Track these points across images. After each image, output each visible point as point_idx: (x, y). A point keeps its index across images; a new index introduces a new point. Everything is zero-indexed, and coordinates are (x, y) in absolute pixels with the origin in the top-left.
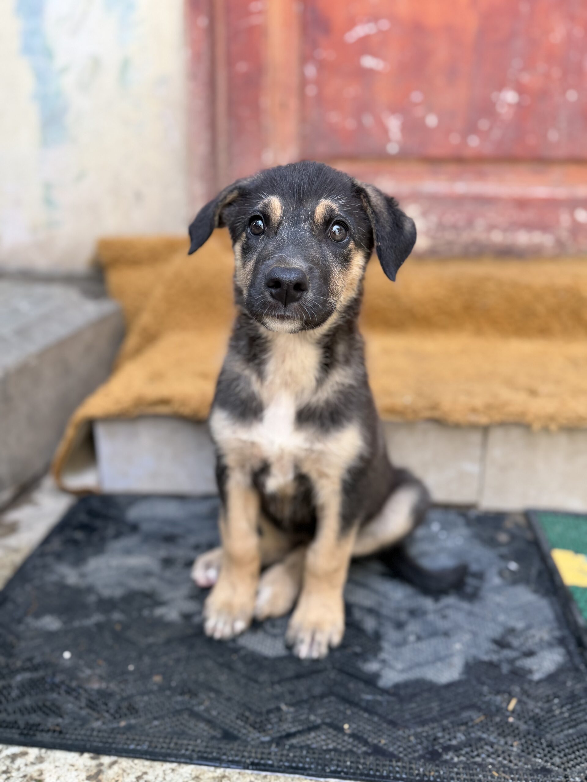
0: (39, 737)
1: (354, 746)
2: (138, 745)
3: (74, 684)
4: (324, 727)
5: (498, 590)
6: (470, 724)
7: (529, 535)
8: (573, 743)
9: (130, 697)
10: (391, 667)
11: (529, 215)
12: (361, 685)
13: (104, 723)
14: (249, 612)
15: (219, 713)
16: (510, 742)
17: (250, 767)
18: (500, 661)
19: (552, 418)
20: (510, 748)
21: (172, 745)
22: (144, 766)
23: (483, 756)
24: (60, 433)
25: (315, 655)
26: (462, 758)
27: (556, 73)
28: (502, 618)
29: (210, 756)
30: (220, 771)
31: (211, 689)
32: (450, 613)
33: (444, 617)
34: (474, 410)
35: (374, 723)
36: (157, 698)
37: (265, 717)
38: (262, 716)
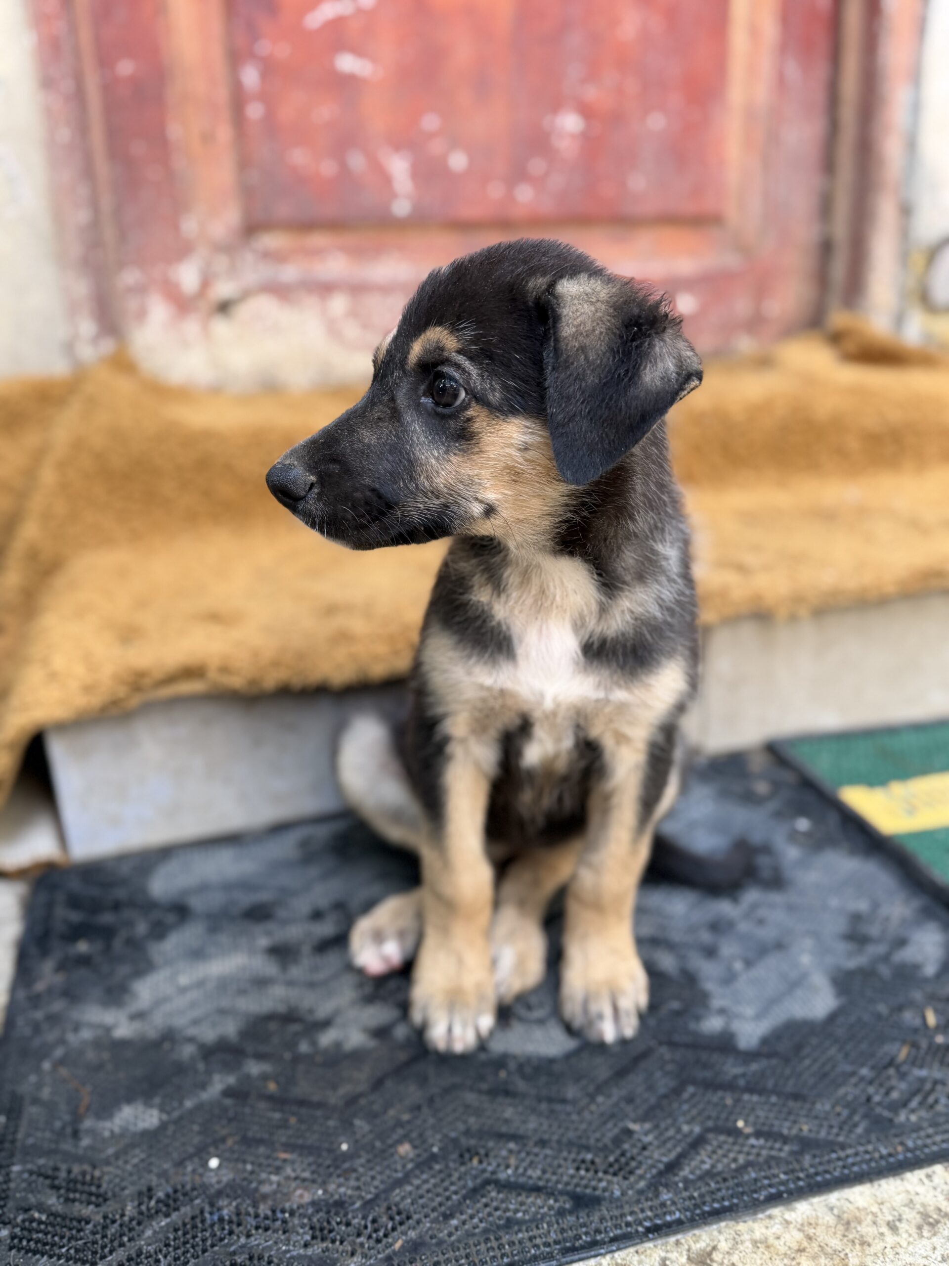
4: (710, 1136)
5: (803, 865)
6: (897, 1062)
7: (794, 777)
10: (738, 1016)
12: (715, 1057)
15: (544, 1172)
18: (872, 964)
25: (626, 1032)
26: (920, 1114)
27: (632, 86)
28: (834, 902)
29: (580, 1243)
31: (504, 1137)
32: (764, 914)
33: (761, 922)
35: (774, 1105)
36: (426, 1181)
37: (618, 1152)
38: (612, 1152)
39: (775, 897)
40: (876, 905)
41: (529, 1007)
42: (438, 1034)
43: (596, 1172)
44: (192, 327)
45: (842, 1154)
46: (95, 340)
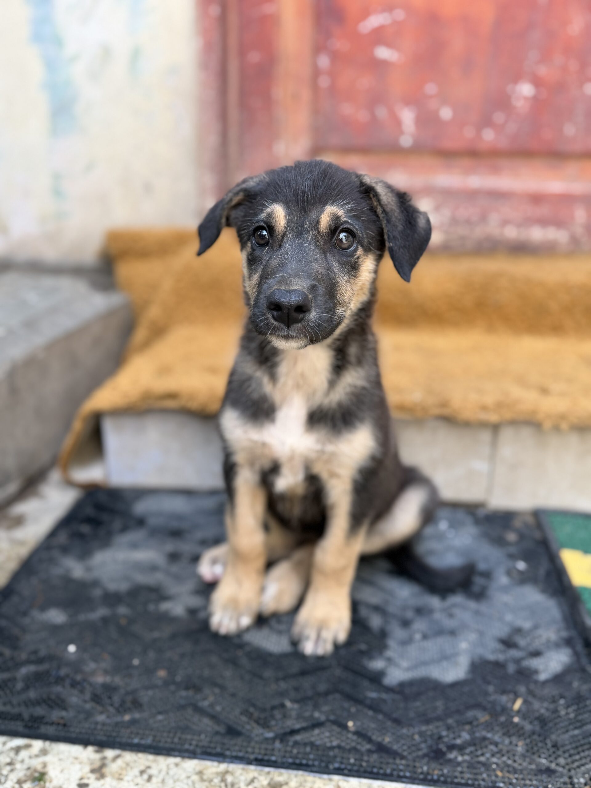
0: (43, 729)
1: (358, 743)
2: (142, 739)
3: (79, 677)
4: (328, 724)
5: (505, 589)
6: (475, 723)
7: (537, 535)
8: (578, 744)
9: (134, 692)
10: (397, 665)
11: (544, 210)
12: (366, 683)
13: (108, 717)
14: (255, 608)
15: (223, 709)
16: (514, 742)
17: (254, 763)
18: (506, 661)
19: (563, 417)
20: (514, 748)
21: (176, 740)
22: (148, 760)
23: (488, 755)
24: (67, 425)
25: (320, 651)
26: (467, 758)
27: (573, 65)
28: (509, 617)
29: (214, 751)
30: (223, 767)
31: (215, 685)
32: (457, 612)
33: (451, 616)
34: (484, 408)
35: (378, 720)
37: (269, 714)
38: (266, 712)
39: (472, 605)
41: (278, 622)
43: (250, 719)
45: (398, 762)
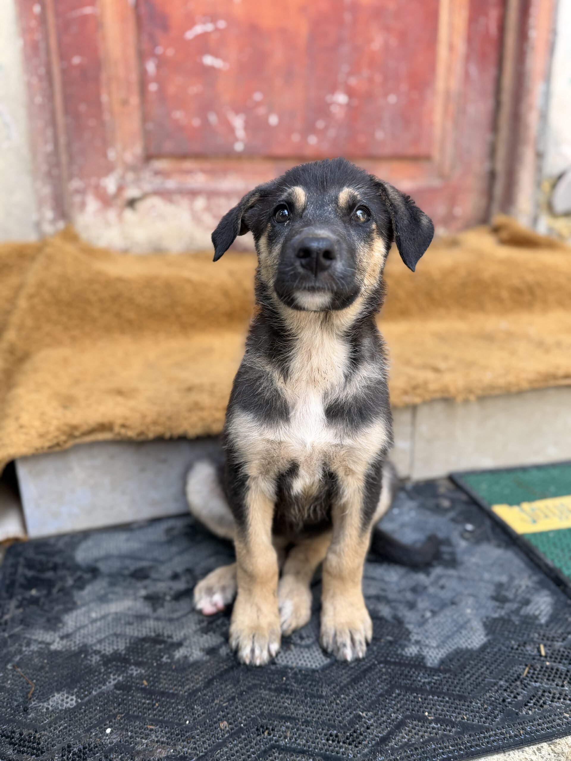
1: (445, 730)
4: (408, 721)
5: (468, 552)
6: (521, 678)
7: (466, 497)
10: (427, 646)
16: (560, 684)
18: (508, 614)
19: (469, 390)
20: (563, 689)
23: (548, 702)
25: (359, 654)
26: (534, 710)
27: (378, 78)
28: (487, 576)
32: (445, 582)
33: (442, 587)
34: (404, 392)
35: (447, 702)
36: (236, 745)
37: (353, 729)
38: (349, 730)
39: (451, 572)
40: (512, 578)
41: (302, 638)
42: (245, 654)
43: (339, 742)
44: (112, 214)
45: (487, 735)
46: (53, 221)
